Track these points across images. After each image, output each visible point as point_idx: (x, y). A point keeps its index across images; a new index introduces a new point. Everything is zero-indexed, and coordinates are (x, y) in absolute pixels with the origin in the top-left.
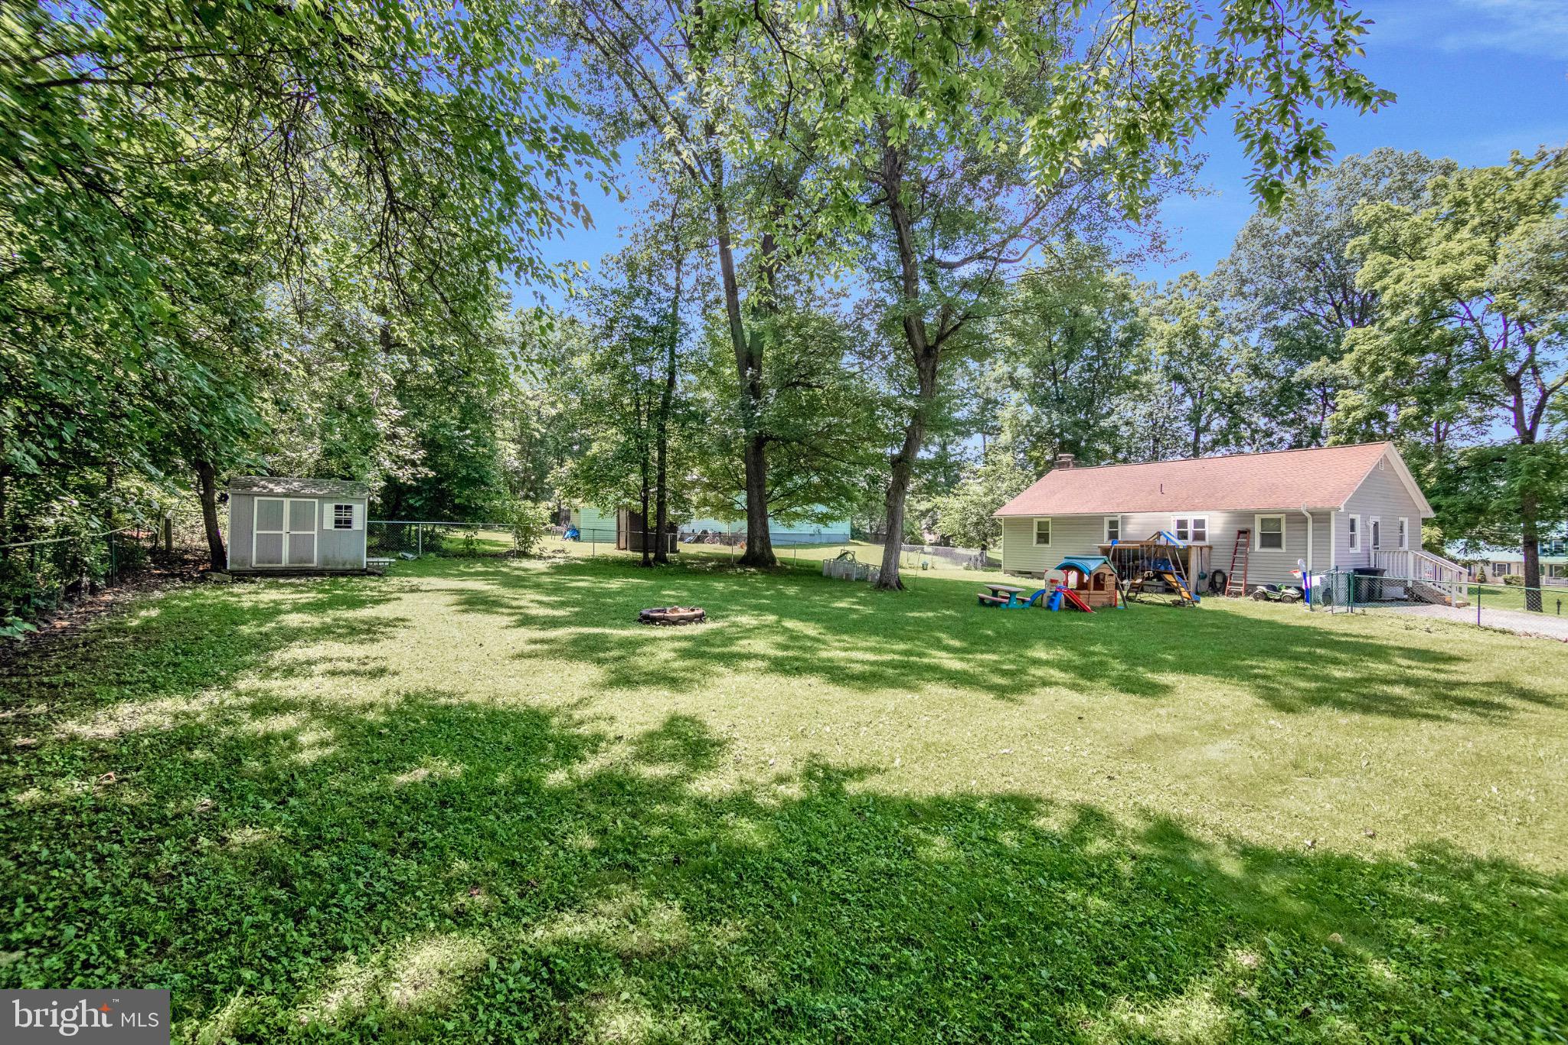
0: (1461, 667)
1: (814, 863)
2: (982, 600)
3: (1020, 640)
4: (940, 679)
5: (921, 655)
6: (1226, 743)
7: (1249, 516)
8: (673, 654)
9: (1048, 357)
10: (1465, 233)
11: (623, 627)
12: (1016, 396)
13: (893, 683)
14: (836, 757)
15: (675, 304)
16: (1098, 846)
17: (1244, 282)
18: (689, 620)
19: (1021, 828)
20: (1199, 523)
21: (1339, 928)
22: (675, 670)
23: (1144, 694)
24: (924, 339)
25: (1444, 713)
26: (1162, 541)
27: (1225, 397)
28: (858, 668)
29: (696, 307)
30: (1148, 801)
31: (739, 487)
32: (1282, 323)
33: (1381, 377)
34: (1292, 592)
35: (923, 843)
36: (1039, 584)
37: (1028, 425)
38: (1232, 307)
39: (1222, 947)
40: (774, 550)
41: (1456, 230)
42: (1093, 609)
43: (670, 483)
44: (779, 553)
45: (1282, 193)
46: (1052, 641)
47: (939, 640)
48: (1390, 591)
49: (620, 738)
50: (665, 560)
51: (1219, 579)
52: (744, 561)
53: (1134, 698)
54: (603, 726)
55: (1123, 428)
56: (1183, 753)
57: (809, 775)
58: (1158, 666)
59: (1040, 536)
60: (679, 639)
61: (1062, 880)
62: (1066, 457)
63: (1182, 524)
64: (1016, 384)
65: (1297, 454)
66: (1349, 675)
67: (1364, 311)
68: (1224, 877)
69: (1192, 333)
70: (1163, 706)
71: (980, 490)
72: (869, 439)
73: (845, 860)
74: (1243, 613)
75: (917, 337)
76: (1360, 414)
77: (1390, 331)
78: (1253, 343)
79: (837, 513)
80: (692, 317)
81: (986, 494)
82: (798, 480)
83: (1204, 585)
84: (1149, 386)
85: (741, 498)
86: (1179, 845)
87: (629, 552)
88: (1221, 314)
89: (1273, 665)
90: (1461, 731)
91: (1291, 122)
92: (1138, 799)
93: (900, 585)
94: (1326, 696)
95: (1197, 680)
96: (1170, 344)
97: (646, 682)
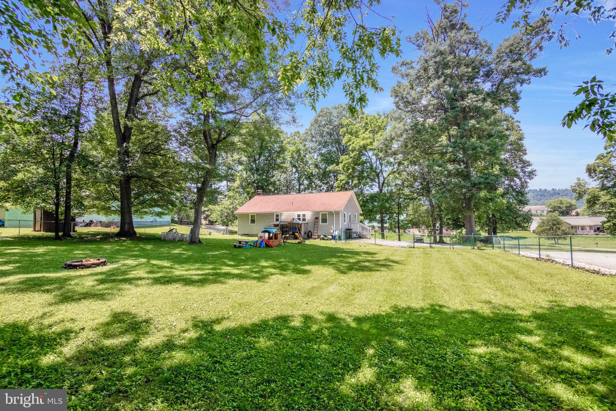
0: (377, 256)
1: (216, 362)
2: (235, 246)
3: (255, 260)
4: (233, 278)
5: (220, 269)
6: (334, 286)
7: (318, 213)
8: (96, 282)
9: (253, 154)
10: (367, 132)
11: (54, 271)
12: (240, 168)
13: (215, 282)
14: (205, 316)
15: (79, 105)
16: (315, 328)
17: (313, 137)
18: (98, 265)
19: (288, 327)
20: (304, 215)
21: (386, 335)
22: (100, 290)
23: (303, 274)
24: (212, 141)
25: (380, 269)
26: (295, 222)
27: (308, 174)
28: (197, 278)
29: (92, 109)
30: (321, 308)
31: (115, 199)
32: (323, 152)
33: (349, 171)
34: (330, 237)
35: (255, 342)
36: (256, 239)
37: (246, 179)
38: (309, 145)
39: (363, 350)
40: (135, 229)
41: (366, 131)
42: (275, 246)
43: (73, 195)
44: (138, 230)
45: (355, 111)
46: (267, 259)
47: (224, 262)
48: (354, 235)
49: (83, 329)
50: (70, 236)
51: (310, 234)
52: (118, 235)
53: (301, 275)
54: (68, 325)
55: (278, 182)
56: (323, 291)
57: (195, 326)
58: (304, 264)
59: (252, 220)
60: (97, 274)
61: (310, 342)
62: (260, 191)
63: (299, 216)
64: (240, 163)
65: (327, 193)
66: (354, 261)
67: (344, 151)
68: (353, 328)
69: (298, 151)
70: (311, 277)
71: (228, 203)
72: (183, 180)
73: (228, 357)
74: (319, 245)
75: (209, 140)
76: (344, 182)
77: (351, 158)
78: (315, 157)
79: (166, 212)
80: (90, 113)
81: (230, 205)
82: (147, 197)
83: (306, 236)
84: (286, 168)
85: (116, 205)
86: (337, 321)
87: (45, 233)
88: (307, 146)
89: (334, 260)
90: (385, 273)
91: (359, 90)
92: (318, 309)
93: (200, 242)
94: (351, 268)
95: (316, 267)
96: (292, 155)
97: (84, 298)
